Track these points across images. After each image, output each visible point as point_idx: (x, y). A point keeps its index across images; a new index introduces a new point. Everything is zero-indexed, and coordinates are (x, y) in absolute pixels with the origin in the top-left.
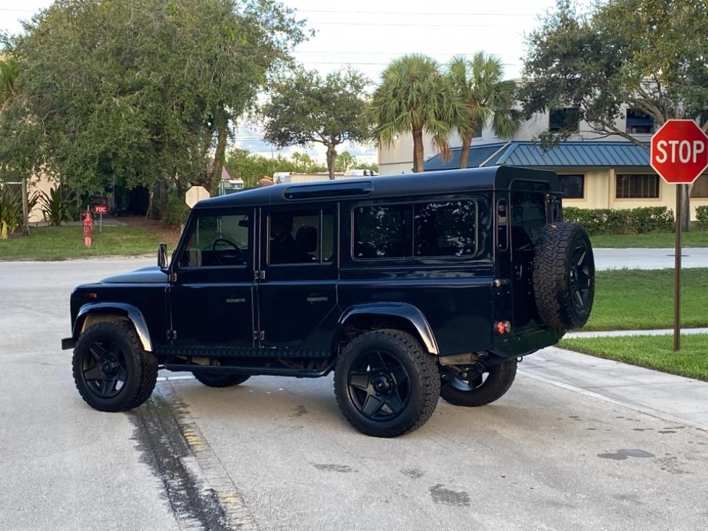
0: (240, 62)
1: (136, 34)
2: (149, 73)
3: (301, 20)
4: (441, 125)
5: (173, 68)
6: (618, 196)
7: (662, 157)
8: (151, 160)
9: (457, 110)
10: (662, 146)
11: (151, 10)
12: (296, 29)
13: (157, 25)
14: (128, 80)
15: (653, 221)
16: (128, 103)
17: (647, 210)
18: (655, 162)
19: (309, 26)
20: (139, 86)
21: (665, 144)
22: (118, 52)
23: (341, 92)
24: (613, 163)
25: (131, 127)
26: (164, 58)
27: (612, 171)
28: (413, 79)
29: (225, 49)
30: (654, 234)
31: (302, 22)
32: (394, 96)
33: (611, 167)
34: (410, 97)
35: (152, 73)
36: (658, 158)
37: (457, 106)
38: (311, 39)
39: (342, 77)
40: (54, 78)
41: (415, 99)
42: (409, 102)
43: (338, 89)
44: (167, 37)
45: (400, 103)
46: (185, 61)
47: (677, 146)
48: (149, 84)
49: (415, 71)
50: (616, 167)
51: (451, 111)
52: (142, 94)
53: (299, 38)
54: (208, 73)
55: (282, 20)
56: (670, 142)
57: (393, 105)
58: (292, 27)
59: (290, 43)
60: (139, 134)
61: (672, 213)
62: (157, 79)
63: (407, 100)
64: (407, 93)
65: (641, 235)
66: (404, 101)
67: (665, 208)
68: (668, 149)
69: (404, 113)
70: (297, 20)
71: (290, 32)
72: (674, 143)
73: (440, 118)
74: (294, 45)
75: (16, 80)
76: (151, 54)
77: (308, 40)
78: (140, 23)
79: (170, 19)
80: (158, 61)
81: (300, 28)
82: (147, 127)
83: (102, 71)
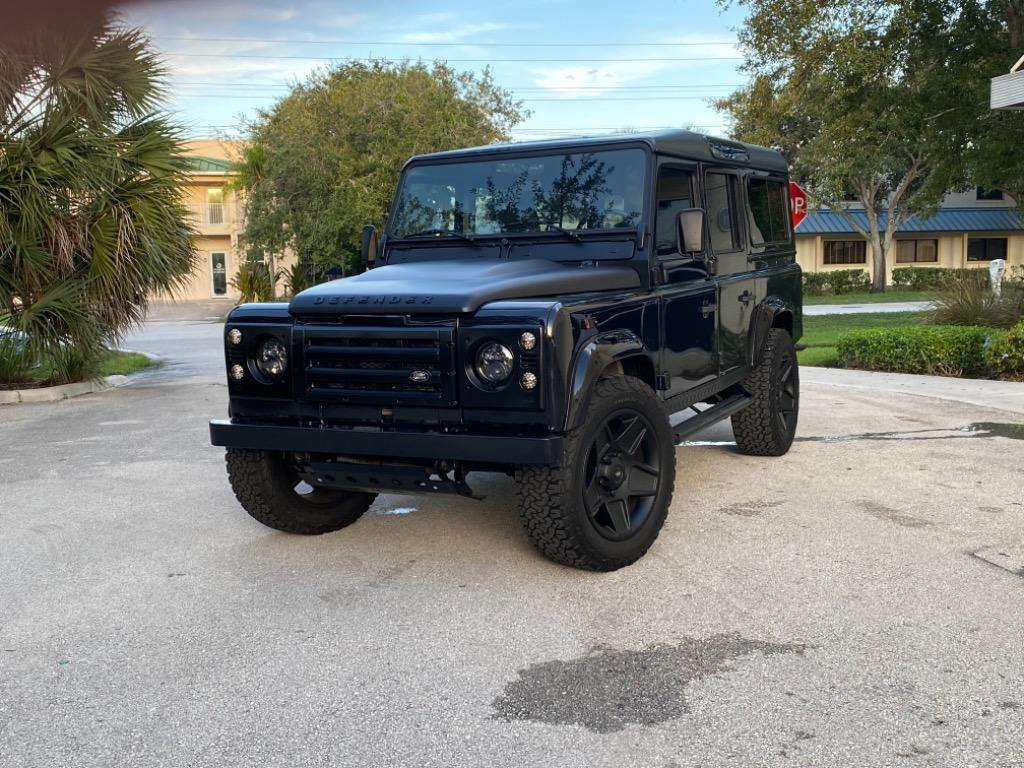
1: (368, 121)
2: (380, 156)
3: (517, 102)
5: (402, 151)
6: (826, 262)
11: (381, 99)
12: (513, 110)
13: (387, 112)
14: (362, 163)
15: (849, 283)
16: (363, 183)
17: (844, 272)
19: (525, 107)
20: (372, 168)
22: (352, 137)
24: (819, 230)
25: (367, 205)
26: (394, 143)
27: (819, 239)
29: (448, 133)
30: (850, 296)
31: (518, 105)
33: (817, 234)
35: (384, 156)
38: (527, 119)
40: (298, 163)
44: (396, 123)
48: (381, 166)
50: (823, 234)
52: (375, 176)
53: (515, 119)
55: (499, 102)
58: (509, 109)
59: (507, 124)
60: (373, 211)
61: (868, 275)
62: (387, 161)
65: (837, 296)
67: (862, 271)
70: (513, 103)
71: (507, 114)
74: (511, 126)
75: (264, 166)
76: (381, 139)
77: (524, 120)
78: (372, 111)
79: (398, 106)
80: (388, 145)
81: (517, 110)
82: (380, 204)
83: (339, 155)
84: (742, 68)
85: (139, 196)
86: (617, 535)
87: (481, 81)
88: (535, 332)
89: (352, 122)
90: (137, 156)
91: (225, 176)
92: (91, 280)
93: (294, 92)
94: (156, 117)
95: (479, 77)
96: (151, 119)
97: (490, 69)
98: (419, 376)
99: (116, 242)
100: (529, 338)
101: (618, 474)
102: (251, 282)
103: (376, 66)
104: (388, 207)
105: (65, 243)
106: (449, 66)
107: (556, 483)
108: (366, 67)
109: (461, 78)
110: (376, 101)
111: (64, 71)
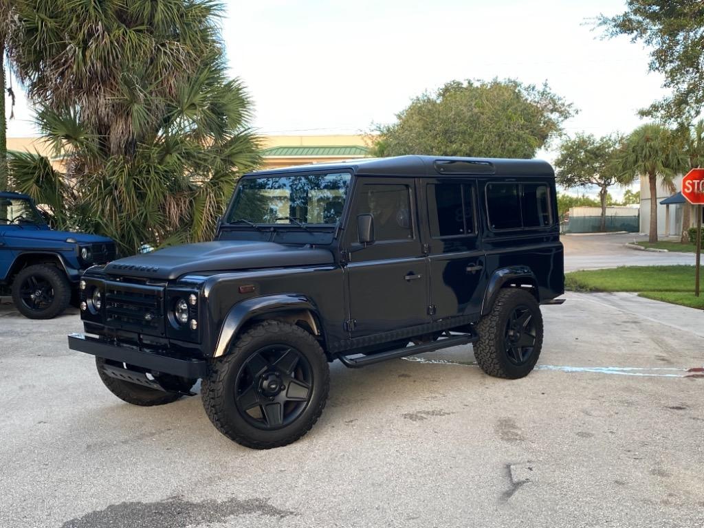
0: (519, 135)
1: (455, 122)
2: (461, 145)
3: (569, 103)
4: (667, 171)
5: (476, 140)
7: (688, 189)
9: (681, 161)
10: (689, 183)
11: (465, 106)
12: (565, 110)
13: (468, 115)
18: (684, 192)
19: (574, 107)
21: (691, 182)
22: (446, 132)
23: (612, 149)
26: (471, 135)
28: (648, 140)
29: (509, 128)
31: (569, 106)
32: (633, 152)
34: (644, 152)
35: (463, 145)
36: (686, 190)
37: (680, 158)
38: (576, 115)
39: (613, 138)
41: (648, 153)
42: (643, 155)
43: (609, 147)
44: (474, 122)
45: (637, 156)
46: (483, 136)
47: (698, 184)
49: (650, 134)
51: (676, 161)
53: (565, 115)
54: (497, 143)
55: (555, 104)
56: (694, 181)
57: (632, 158)
58: (563, 109)
59: (560, 119)
63: (642, 153)
64: (643, 150)
66: (640, 155)
68: (693, 185)
69: (640, 163)
70: (566, 104)
71: (561, 112)
72: (696, 182)
73: (666, 165)
74: (562, 121)
76: (464, 133)
77: (573, 117)
78: (457, 114)
79: (476, 110)
80: (467, 137)
81: (568, 109)
84: (665, 85)
85: (222, 181)
86: (269, 426)
87: (542, 91)
88: (196, 294)
89: (444, 122)
90: (229, 156)
92: (192, 232)
93: (413, 103)
94: (249, 131)
95: (540, 88)
96: (245, 132)
97: (547, 82)
98: (148, 317)
99: (203, 210)
100: (193, 297)
101: (273, 386)
103: (469, 83)
105: (174, 211)
106: (519, 81)
107: (213, 391)
108: (462, 84)
109: (526, 89)
110: (461, 107)
111: (187, 106)
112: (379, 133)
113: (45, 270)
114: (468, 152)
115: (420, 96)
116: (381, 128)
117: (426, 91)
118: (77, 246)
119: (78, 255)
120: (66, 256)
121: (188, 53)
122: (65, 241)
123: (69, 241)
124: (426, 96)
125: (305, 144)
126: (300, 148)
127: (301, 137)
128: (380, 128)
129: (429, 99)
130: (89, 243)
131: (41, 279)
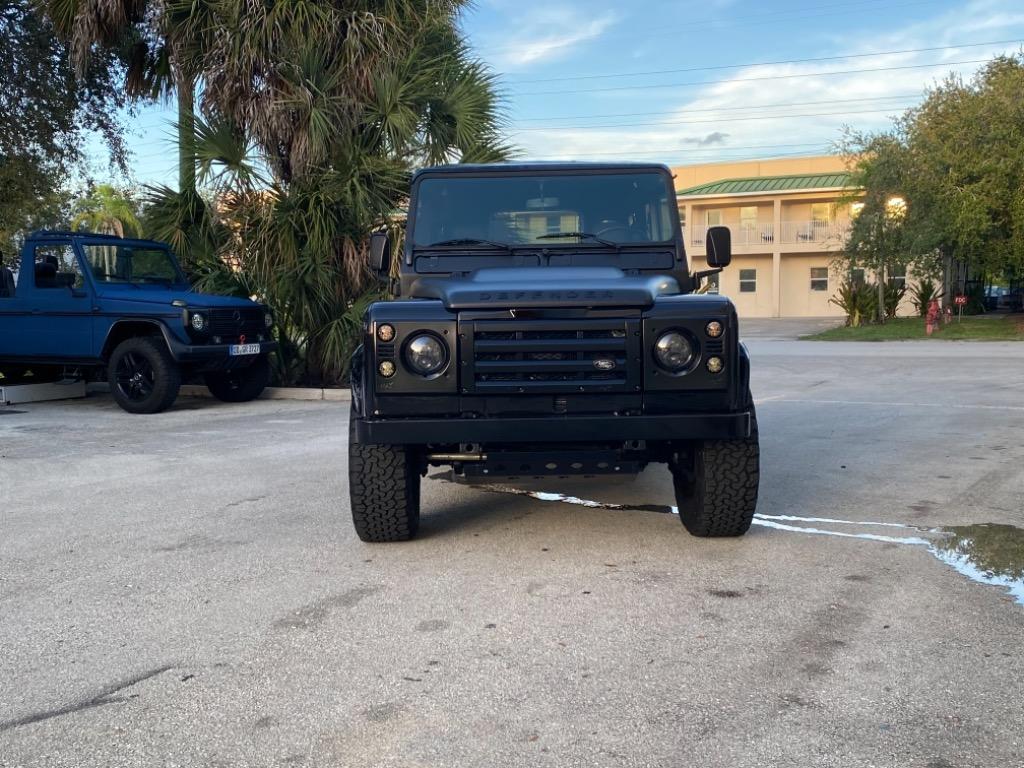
2: (998, 160)
8: (998, 248)
13: (1012, 110)
14: (974, 168)
16: (972, 191)
20: (988, 171)
22: (978, 141)
25: (970, 215)
35: (1002, 160)
48: (997, 170)
52: (988, 182)
60: (979, 222)
78: (994, 111)
82: (988, 214)
83: (950, 162)
89: (968, 124)
91: (842, 191)
93: (931, 98)
102: (854, 300)
104: (994, 215)
108: (1017, 62)
110: (1003, 99)
111: (391, 106)
112: (860, 148)
113: (144, 346)
114: (1009, 170)
115: (942, 85)
116: (863, 139)
117: (952, 76)
118: (185, 311)
119: (186, 323)
120: (171, 325)
121: (388, 25)
122: (171, 304)
123: (175, 303)
124: (952, 85)
125: (765, 174)
126: (755, 180)
127: (759, 163)
128: (860, 140)
129: (956, 89)
130: (207, 307)
131: (139, 357)
